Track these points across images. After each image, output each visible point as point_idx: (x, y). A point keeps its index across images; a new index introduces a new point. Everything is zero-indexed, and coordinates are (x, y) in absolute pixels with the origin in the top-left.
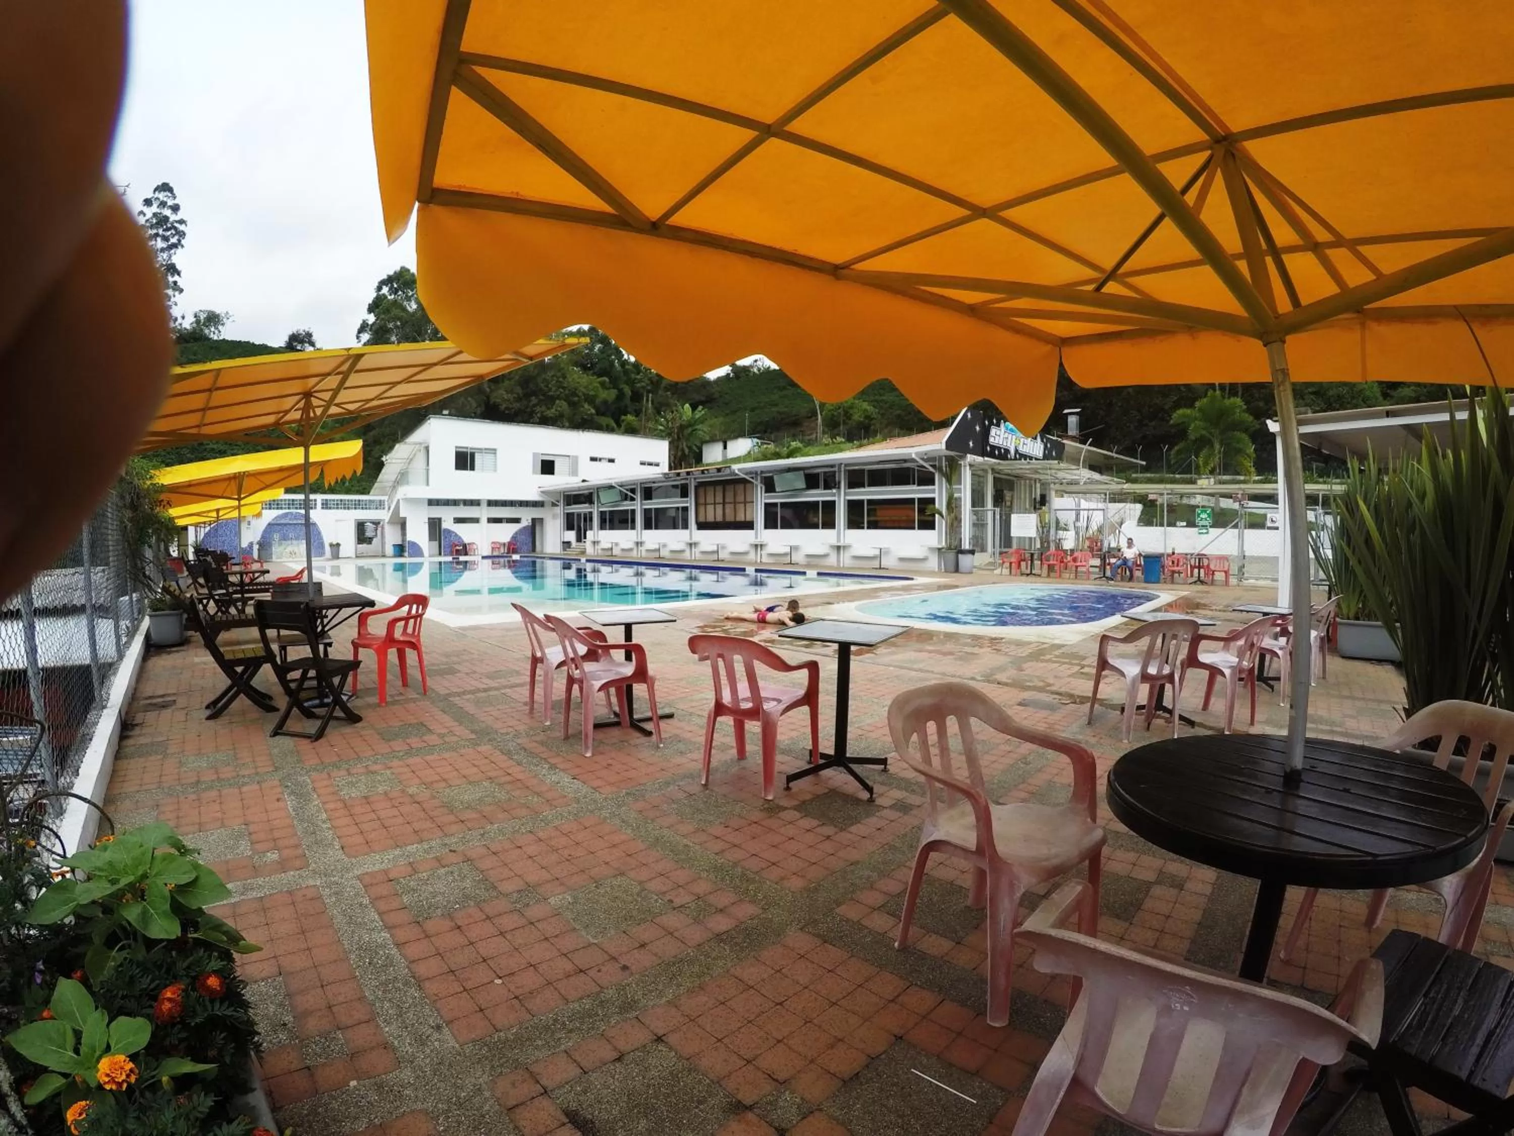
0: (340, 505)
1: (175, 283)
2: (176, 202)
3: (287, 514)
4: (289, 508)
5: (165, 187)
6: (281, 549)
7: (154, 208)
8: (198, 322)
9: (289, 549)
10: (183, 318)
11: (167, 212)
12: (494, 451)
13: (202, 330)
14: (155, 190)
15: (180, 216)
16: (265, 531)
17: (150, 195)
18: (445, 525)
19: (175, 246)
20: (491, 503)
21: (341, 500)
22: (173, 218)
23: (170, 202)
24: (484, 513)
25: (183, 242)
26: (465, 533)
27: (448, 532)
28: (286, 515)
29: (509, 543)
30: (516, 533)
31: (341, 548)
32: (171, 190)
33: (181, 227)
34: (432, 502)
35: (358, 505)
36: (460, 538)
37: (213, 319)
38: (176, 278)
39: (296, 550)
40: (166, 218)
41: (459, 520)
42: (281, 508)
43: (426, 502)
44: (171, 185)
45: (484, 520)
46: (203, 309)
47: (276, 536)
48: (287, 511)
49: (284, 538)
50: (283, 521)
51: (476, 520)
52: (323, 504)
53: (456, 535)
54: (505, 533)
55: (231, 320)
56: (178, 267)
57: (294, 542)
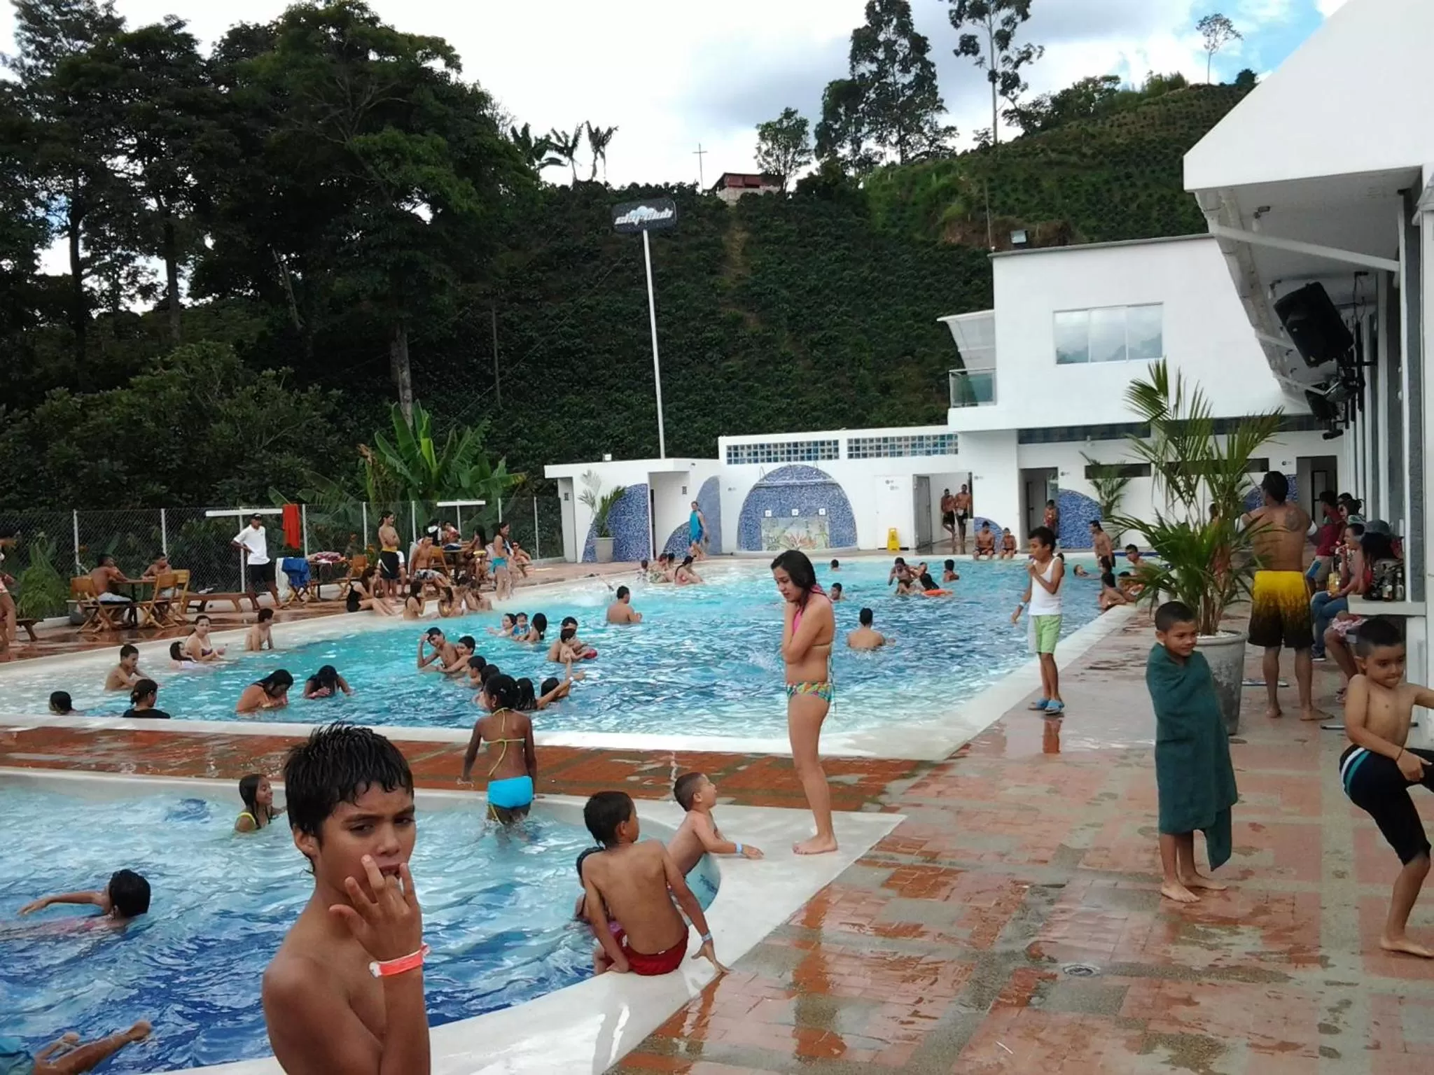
0: (883, 448)
3: (786, 469)
4: (789, 459)
6: (776, 531)
16: (748, 502)
18: (1063, 485)
21: (885, 440)
24: (1153, 453)
28: (783, 471)
34: (1027, 436)
35: (917, 445)
39: (803, 533)
41: (1093, 472)
42: (776, 460)
43: (1016, 437)
45: (1159, 469)
47: (768, 510)
48: (785, 464)
49: (782, 512)
50: (779, 482)
51: (1139, 470)
52: (851, 449)
57: (801, 518)
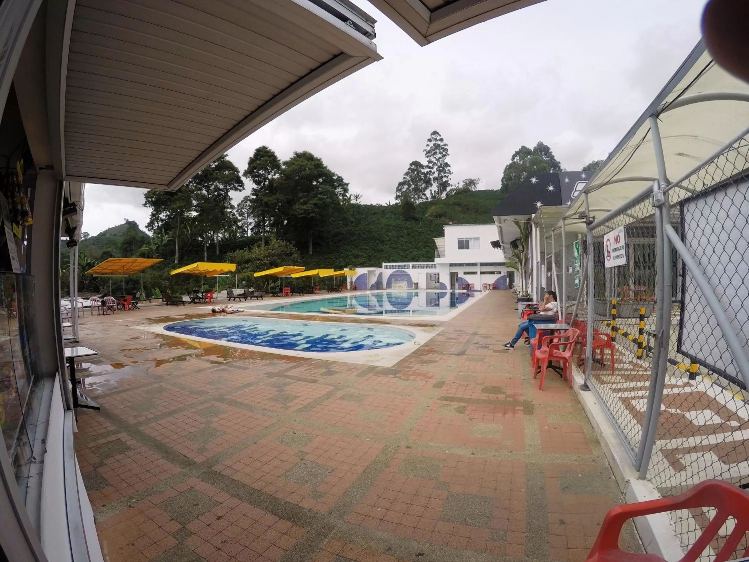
0: (420, 266)
1: (449, 170)
2: (441, 137)
3: (397, 271)
4: (398, 268)
5: (435, 133)
6: (395, 285)
7: (434, 142)
8: (466, 184)
9: (398, 285)
10: (459, 183)
11: (439, 142)
12: (478, 239)
13: (468, 188)
14: (432, 134)
15: (445, 142)
16: (389, 278)
17: (430, 137)
18: (459, 276)
19: (444, 156)
20: (482, 264)
22: (442, 144)
23: (438, 138)
24: (478, 269)
25: (448, 153)
26: (470, 279)
27: (461, 278)
29: (493, 284)
30: (498, 279)
31: (419, 285)
32: (438, 133)
33: (446, 147)
34: (452, 265)
35: (427, 266)
36: (467, 281)
37: (472, 182)
38: (449, 168)
39: (401, 285)
40: (439, 145)
41: (465, 273)
42: (395, 268)
43: (449, 265)
44: (437, 131)
45: (479, 273)
46: (466, 178)
47: (393, 280)
49: (397, 280)
50: (396, 274)
51: (475, 273)
52: (412, 266)
53: (465, 280)
54: (491, 279)
55: (481, 181)
56: (449, 163)
57: (401, 282)
